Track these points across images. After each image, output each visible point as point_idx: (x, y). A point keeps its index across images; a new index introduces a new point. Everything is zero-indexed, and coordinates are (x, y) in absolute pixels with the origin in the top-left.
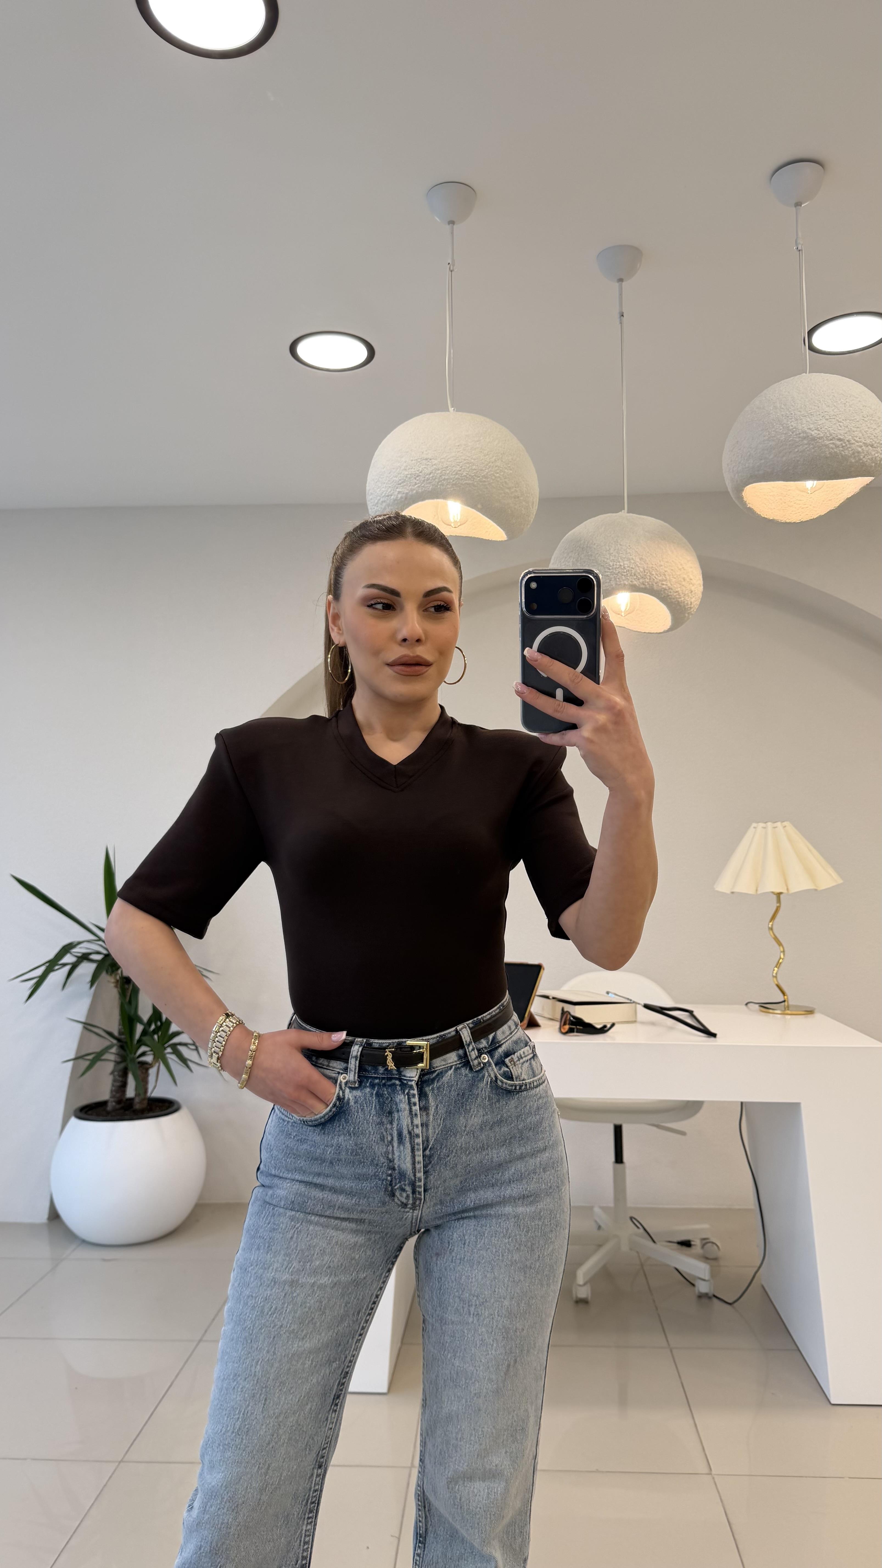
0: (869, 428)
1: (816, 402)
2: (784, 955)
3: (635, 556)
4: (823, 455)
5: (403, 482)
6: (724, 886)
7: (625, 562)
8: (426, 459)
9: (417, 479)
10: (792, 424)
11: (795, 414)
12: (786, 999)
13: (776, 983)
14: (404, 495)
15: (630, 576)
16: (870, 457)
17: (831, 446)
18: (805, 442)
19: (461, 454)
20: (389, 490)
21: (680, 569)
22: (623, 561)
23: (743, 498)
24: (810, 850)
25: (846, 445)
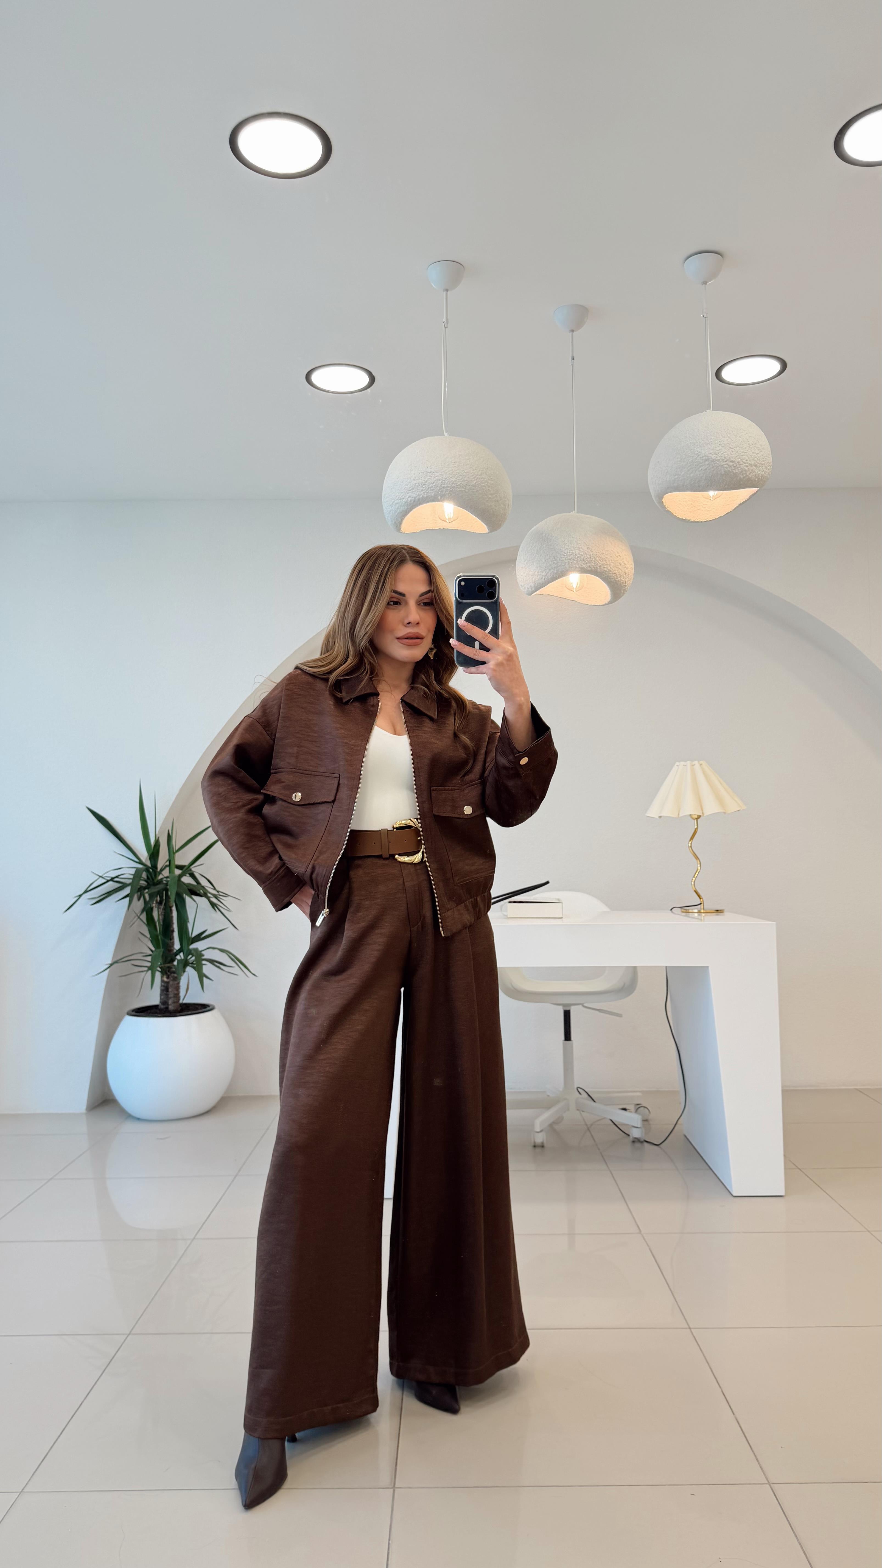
0: (753, 453)
1: (715, 434)
2: (700, 866)
3: (584, 546)
4: (719, 473)
5: (412, 489)
6: (653, 812)
7: (576, 551)
8: (430, 472)
9: (423, 486)
10: (698, 449)
11: (700, 443)
12: (702, 902)
13: (695, 889)
14: (413, 498)
15: (581, 560)
16: (754, 474)
17: (726, 466)
18: (707, 463)
19: (456, 469)
20: (402, 495)
21: (617, 556)
22: (575, 550)
23: (663, 503)
24: (721, 784)
25: (737, 466)
